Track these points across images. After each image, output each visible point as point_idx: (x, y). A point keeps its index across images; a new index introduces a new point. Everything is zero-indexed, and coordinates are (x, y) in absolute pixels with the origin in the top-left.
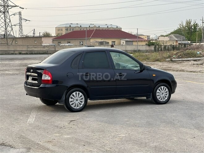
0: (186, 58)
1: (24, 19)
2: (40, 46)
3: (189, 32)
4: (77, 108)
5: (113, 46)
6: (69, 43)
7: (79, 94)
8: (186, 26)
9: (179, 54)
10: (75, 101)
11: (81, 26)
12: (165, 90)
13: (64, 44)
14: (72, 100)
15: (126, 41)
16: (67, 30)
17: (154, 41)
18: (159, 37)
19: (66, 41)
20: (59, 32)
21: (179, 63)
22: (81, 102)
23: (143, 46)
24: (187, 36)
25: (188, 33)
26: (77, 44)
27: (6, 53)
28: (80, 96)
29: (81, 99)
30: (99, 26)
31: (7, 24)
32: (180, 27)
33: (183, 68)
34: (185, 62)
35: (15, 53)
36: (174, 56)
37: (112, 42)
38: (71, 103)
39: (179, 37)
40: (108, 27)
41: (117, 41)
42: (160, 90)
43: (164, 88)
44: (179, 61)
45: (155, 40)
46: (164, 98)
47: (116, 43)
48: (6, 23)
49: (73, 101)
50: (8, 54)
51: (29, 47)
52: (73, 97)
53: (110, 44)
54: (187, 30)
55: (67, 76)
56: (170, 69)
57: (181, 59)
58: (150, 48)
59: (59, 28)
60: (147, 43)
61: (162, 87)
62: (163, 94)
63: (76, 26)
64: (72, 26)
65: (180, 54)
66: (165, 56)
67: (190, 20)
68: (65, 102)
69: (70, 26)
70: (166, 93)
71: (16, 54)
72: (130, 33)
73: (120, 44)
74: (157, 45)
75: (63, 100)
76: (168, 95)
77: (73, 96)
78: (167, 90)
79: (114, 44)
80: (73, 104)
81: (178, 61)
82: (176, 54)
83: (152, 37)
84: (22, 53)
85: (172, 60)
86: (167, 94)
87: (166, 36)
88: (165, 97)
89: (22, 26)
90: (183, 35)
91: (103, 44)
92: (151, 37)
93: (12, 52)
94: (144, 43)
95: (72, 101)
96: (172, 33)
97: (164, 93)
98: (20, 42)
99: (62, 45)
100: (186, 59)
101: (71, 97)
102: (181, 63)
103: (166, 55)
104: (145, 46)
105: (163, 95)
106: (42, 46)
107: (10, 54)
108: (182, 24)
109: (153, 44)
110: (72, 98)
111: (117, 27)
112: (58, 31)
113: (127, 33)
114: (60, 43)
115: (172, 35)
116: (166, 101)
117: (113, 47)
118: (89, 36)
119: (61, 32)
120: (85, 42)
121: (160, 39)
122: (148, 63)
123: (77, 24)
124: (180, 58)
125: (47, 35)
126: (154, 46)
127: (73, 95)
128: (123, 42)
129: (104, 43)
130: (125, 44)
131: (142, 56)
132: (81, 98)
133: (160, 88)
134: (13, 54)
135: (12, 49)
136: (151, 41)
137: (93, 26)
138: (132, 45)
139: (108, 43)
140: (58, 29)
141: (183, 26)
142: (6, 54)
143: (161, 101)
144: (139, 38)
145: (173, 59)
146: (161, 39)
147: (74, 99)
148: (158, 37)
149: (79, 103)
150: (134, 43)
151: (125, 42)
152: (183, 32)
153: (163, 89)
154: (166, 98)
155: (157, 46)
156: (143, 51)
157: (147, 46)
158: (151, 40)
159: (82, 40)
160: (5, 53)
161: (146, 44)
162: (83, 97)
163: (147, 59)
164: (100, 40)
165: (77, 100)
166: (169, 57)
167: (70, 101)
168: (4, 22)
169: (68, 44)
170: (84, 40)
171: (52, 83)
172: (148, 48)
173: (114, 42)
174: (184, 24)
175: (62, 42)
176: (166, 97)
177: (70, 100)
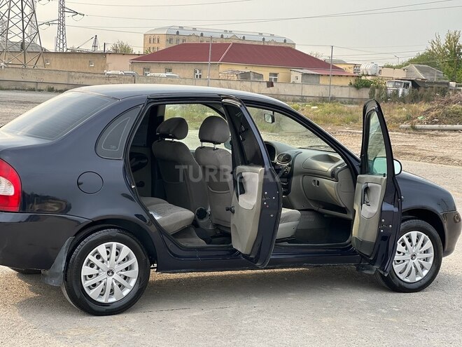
0: (450, 124)
1: (71, 11)
2: (99, 75)
3: (453, 61)
4: (111, 300)
5: (272, 83)
6: (170, 71)
7: (119, 249)
8: (446, 47)
9: (433, 113)
10: (103, 275)
11: (202, 35)
12: (422, 246)
13: (156, 74)
14: (93, 271)
15: (304, 75)
16: (170, 41)
17: (369, 78)
18: (381, 69)
19: (163, 67)
20: (152, 45)
21: (432, 135)
22: (125, 278)
23: (344, 88)
24: (448, 70)
25: (450, 64)
26: (187, 75)
27: (17, 87)
28: (122, 256)
29: (127, 269)
30: (244, 37)
31: (26, 19)
32: (433, 47)
33: (447, 152)
34: (446, 133)
35: (39, 88)
36: (420, 118)
37: (271, 74)
38: (86, 284)
39: (428, 72)
40: (264, 39)
41: (282, 73)
42: (404, 244)
43: (418, 237)
44: (433, 130)
45: (372, 75)
46: (417, 271)
47: (279, 78)
48: (24, 16)
49: (98, 274)
50: (21, 90)
51: (72, 77)
52: (98, 262)
53: (266, 78)
54: (449, 56)
55: (78, 184)
56: (412, 151)
57: (436, 126)
58: (361, 93)
59: (152, 37)
60: (353, 81)
61: (414, 234)
62: (413, 256)
63: (191, 33)
64: (181, 32)
65: (437, 112)
66: (396, 116)
67: (457, 33)
68: (66, 278)
69: (178, 32)
70: (426, 255)
71: (40, 90)
72: (314, 56)
73: (288, 81)
74: (377, 87)
75: (58, 271)
76: (431, 262)
77: (98, 257)
78: (429, 244)
79: (276, 80)
80: (94, 285)
81: (429, 130)
82: (426, 113)
83: (366, 67)
84: (55, 89)
85: (414, 128)
86: (426, 260)
87: (399, 67)
88: (419, 269)
89: (63, 25)
90: (439, 68)
91: (250, 77)
92: (362, 67)
93: (33, 86)
94: (346, 82)
95: (90, 276)
96: (411, 61)
97: (419, 256)
98: (55, 64)
99: (152, 74)
100: (449, 126)
101: (89, 260)
102: (437, 136)
103: (400, 113)
104: (348, 89)
105: (415, 261)
106: (102, 76)
107: (27, 90)
108: (438, 42)
109: (366, 85)
110: (92, 265)
111: (285, 41)
112: (150, 42)
113: (307, 55)
114: (149, 70)
115: (413, 67)
116: (423, 282)
117: (273, 86)
118: (215, 58)
119: (156, 45)
120: (207, 72)
121: (383, 74)
122: (355, 133)
123: (195, 29)
124: (436, 123)
125: (122, 51)
126: (368, 90)
127: (97, 252)
128: (296, 75)
129: (252, 75)
130: (299, 81)
131: (341, 112)
132: (127, 264)
133: (407, 237)
134: (33, 90)
135: (31, 77)
136: (363, 78)
137: (230, 36)
138: (318, 83)
139: (261, 76)
140: (150, 38)
141: (438, 45)
142: (16, 89)
143: (407, 280)
144: (335, 68)
145: (418, 126)
146: (386, 73)
147: (98, 268)
148: (379, 69)
149: (116, 281)
150: (323, 81)
151: (300, 76)
152: (438, 61)
153: (417, 241)
154: (425, 272)
155: (376, 90)
156: (343, 100)
157: (353, 88)
158: (363, 75)
159: (200, 67)
160: (14, 87)
161: (351, 84)
162: (134, 260)
163: (353, 121)
164: (242, 69)
165: (110, 272)
166: (409, 119)
167: (83, 274)
168: (21, 15)
169: (164, 75)
170: (204, 66)
171: (17, 209)
172: (354, 94)
173: (276, 75)
174: (443, 42)
175: (153, 67)
176: (423, 267)
177: (86, 270)
